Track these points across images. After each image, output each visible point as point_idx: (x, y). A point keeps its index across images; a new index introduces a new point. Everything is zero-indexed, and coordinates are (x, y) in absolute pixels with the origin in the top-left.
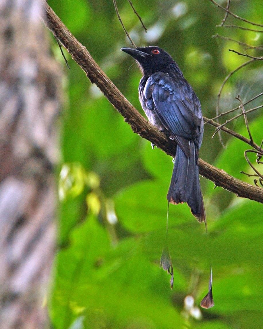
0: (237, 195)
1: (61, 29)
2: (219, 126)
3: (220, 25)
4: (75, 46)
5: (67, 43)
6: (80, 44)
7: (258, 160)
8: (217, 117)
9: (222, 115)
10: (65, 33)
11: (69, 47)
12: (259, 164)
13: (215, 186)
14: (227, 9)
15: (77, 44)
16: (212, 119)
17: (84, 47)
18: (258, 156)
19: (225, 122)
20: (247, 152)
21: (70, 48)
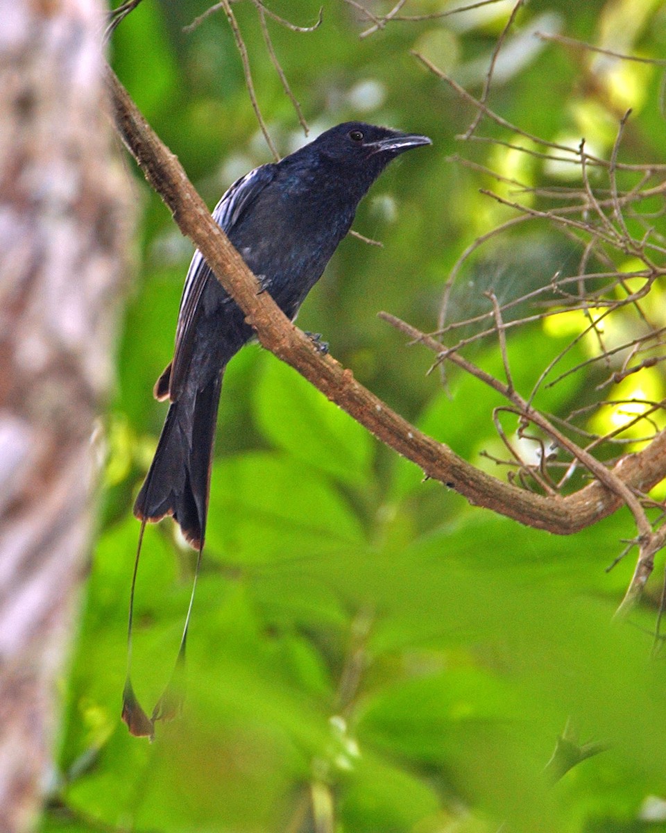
0: (469, 501)
1: (128, 113)
2: (445, 350)
3: (464, 137)
4: (154, 152)
5: (138, 145)
6: (165, 150)
7: (520, 430)
8: (440, 331)
9: (452, 328)
10: (134, 124)
11: (142, 154)
12: (522, 439)
13: (426, 477)
14: (482, 103)
15: (160, 148)
16: (429, 335)
17: (174, 156)
18: (521, 422)
19: (458, 342)
20: (500, 412)
21: (144, 156)
